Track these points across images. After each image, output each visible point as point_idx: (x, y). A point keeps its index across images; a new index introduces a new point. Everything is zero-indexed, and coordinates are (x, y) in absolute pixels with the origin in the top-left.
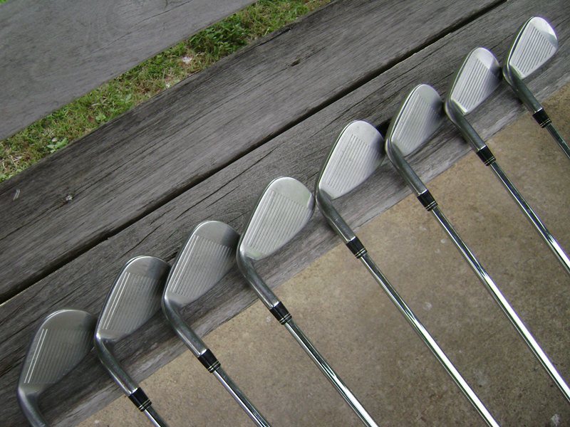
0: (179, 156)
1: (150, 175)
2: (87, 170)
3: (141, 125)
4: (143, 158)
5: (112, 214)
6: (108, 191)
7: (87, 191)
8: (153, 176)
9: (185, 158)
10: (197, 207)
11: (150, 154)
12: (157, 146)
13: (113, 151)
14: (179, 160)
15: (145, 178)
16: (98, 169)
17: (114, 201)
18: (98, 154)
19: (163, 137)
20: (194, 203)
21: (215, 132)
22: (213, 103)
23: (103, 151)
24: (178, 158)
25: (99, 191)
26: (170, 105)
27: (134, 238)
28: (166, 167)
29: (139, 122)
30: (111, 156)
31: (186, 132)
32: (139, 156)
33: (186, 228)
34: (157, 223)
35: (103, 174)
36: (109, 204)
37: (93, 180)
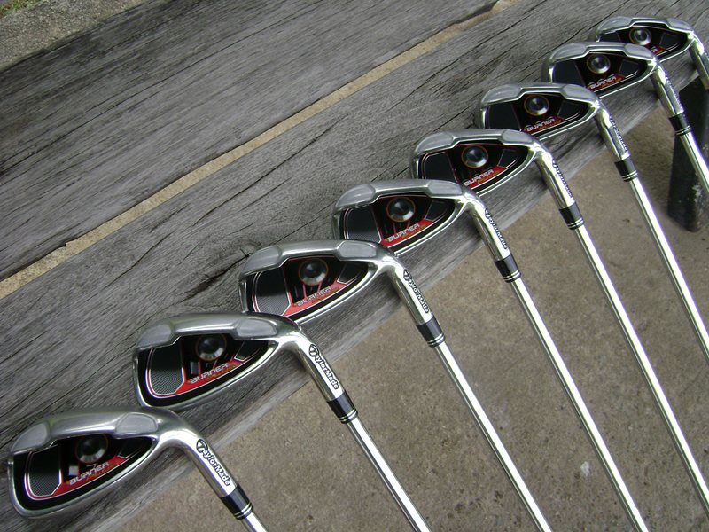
0: (179, 117)
1: (135, 145)
2: (21, 126)
3: (108, 58)
4: (120, 114)
5: (78, 208)
6: (64, 166)
7: (27, 163)
8: (140, 147)
9: (191, 123)
10: (227, 207)
11: (132, 108)
12: (141, 97)
13: (63, 98)
14: (181, 125)
15: (127, 149)
16: (41, 126)
17: (78, 185)
18: (38, 100)
19: (150, 83)
20: (219, 200)
21: (234, 84)
22: (224, 36)
23: (47, 96)
24: (180, 121)
25: (49, 164)
26: (153, 30)
27: (125, 253)
28: (161, 133)
29: (104, 53)
30: (61, 105)
31: (186, 78)
32: (113, 111)
33: (215, 242)
34: (163, 230)
35: (52, 135)
36: (68, 191)
37: (36, 145)
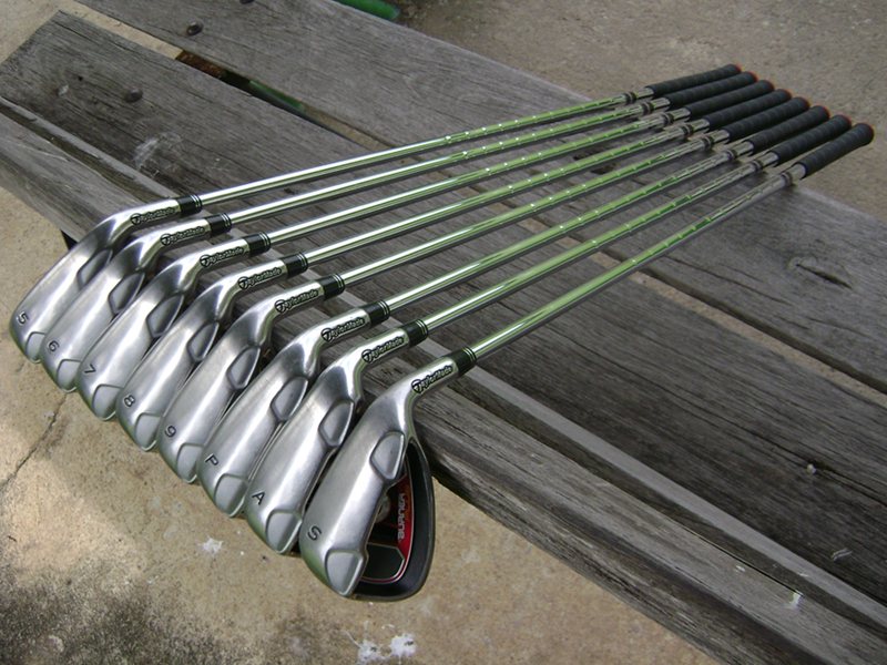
0: (694, 359)
1: (737, 377)
2: (758, 470)
3: (654, 438)
4: (712, 403)
5: (813, 388)
6: (781, 418)
7: (791, 447)
8: (738, 373)
9: (697, 348)
11: (700, 396)
12: (687, 396)
13: (715, 454)
14: (702, 355)
15: (743, 381)
16: (753, 456)
17: (793, 399)
18: (725, 472)
19: (668, 395)
21: (642, 335)
22: (589, 362)
23: (718, 467)
24: (698, 357)
25: (785, 430)
26: (606, 420)
27: (834, 337)
28: (716, 364)
29: (650, 446)
30: (724, 451)
31: (649, 372)
32: (711, 409)
34: (804, 322)
35: (757, 442)
36: (803, 403)
37: (772, 450)
